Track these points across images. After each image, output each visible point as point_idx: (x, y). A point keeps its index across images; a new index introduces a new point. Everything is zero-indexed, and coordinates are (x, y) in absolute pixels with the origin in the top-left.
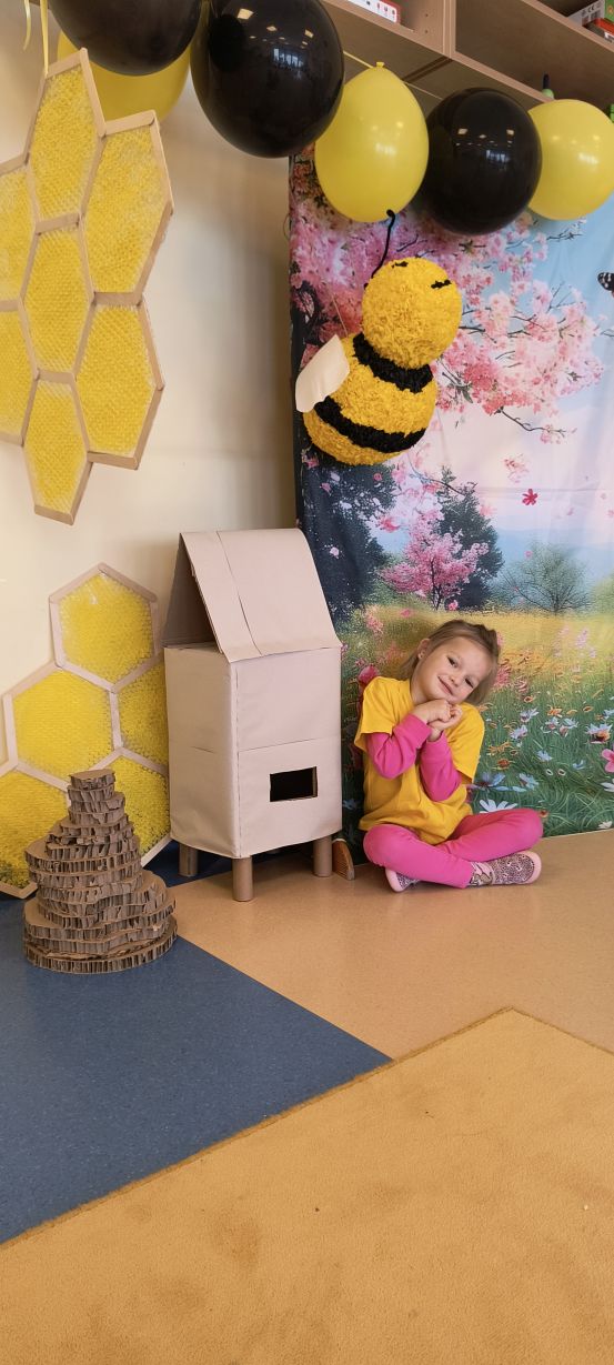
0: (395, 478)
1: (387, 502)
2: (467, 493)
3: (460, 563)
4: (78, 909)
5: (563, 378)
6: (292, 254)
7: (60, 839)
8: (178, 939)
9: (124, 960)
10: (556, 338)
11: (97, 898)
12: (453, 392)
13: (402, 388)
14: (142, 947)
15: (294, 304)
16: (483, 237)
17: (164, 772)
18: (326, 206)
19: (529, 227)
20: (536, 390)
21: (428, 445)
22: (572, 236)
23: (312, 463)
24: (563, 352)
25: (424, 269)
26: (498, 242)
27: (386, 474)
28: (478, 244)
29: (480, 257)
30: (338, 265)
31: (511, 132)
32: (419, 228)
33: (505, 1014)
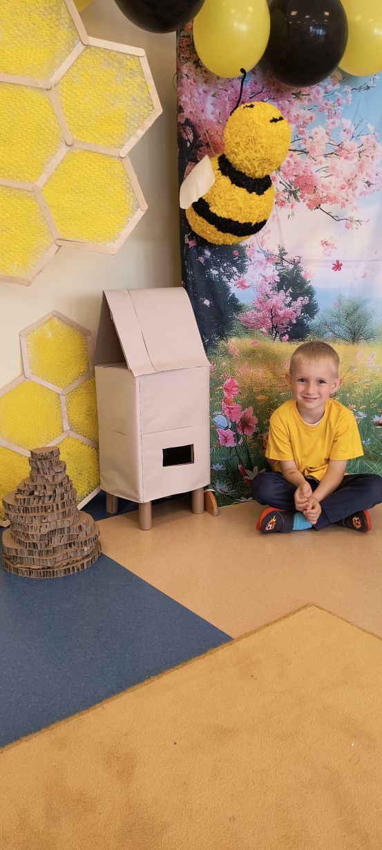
0: (248, 253)
1: (242, 269)
2: (295, 263)
3: (290, 310)
4: (35, 537)
5: (360, 185)
6: (178, 100)
7: (24, 491)
8: (102, 556)
9: (65, 570)
10: (357, 158)
11: (47, 530)
12: (286, 195)
13: (250, 192)
14: (77, 561)
15: (179, 134)
16: (308, 88)
17: (96, 446)
18: (202, 67)
19: (340, 82)
20: (343, 193)
21: (269, 231)
22: (368, 88)
23: (192, 244)
24: (361, 167)
25: (265, 109)
26: (318, 92)
27: (242, 251)
28: (304, 93)
29: (306, 102)
30: (209, 108)
31: (327, 14)
32: (265, 83)
33: (309, 609)
